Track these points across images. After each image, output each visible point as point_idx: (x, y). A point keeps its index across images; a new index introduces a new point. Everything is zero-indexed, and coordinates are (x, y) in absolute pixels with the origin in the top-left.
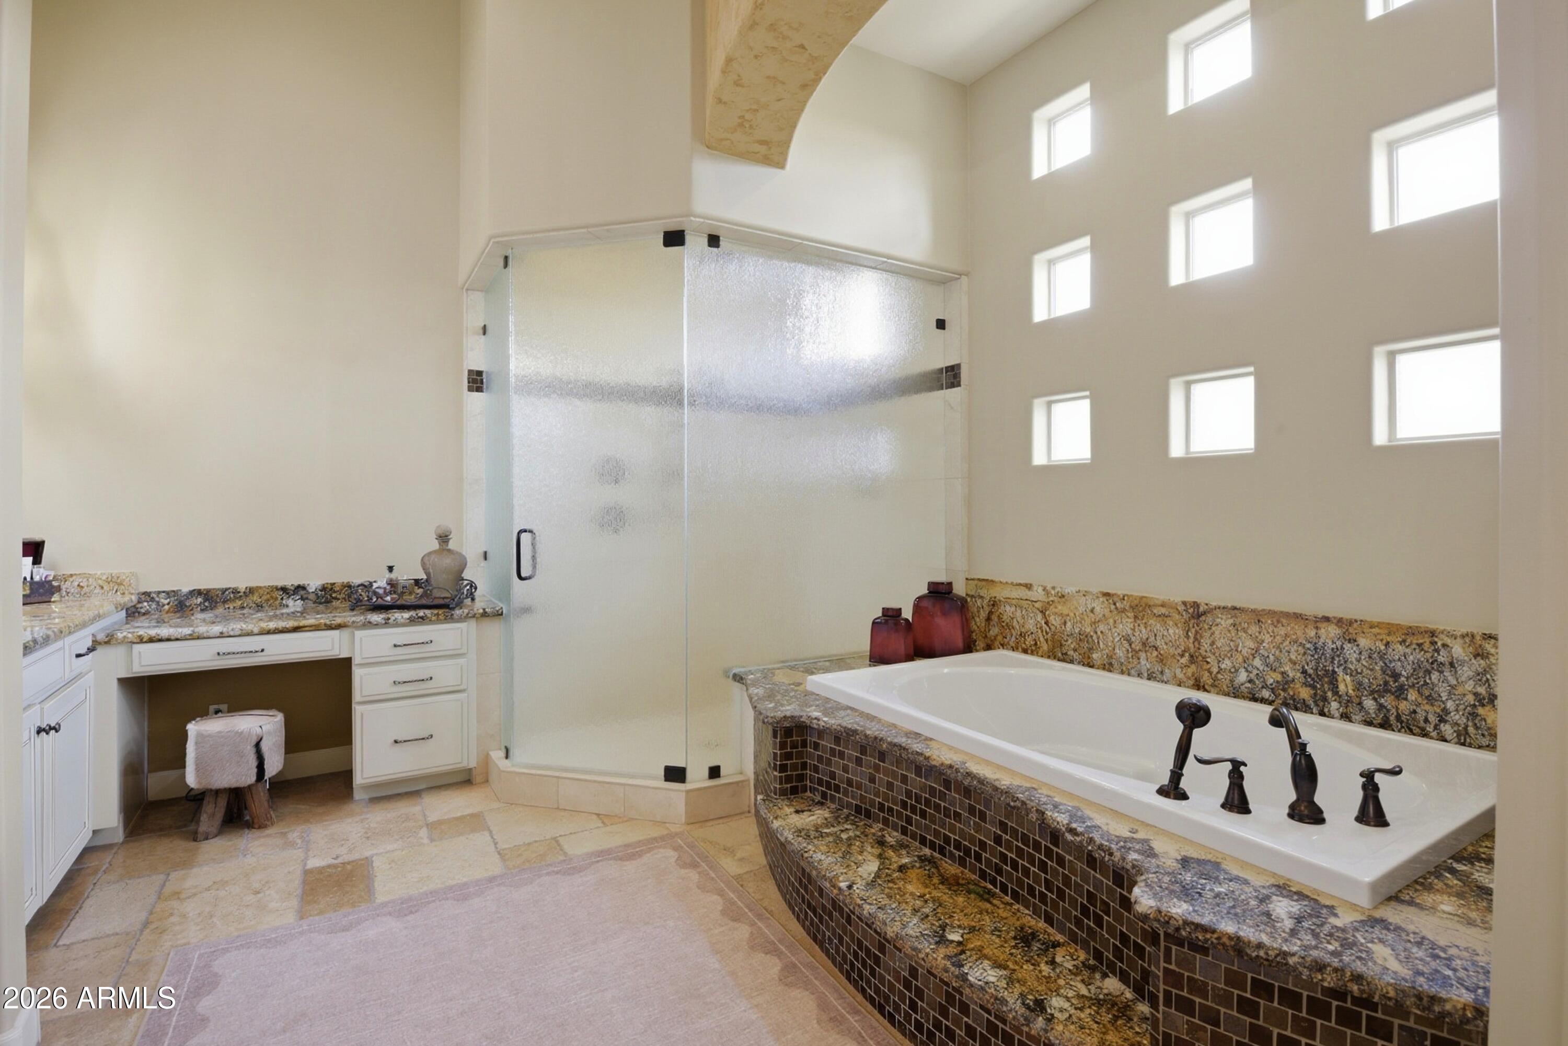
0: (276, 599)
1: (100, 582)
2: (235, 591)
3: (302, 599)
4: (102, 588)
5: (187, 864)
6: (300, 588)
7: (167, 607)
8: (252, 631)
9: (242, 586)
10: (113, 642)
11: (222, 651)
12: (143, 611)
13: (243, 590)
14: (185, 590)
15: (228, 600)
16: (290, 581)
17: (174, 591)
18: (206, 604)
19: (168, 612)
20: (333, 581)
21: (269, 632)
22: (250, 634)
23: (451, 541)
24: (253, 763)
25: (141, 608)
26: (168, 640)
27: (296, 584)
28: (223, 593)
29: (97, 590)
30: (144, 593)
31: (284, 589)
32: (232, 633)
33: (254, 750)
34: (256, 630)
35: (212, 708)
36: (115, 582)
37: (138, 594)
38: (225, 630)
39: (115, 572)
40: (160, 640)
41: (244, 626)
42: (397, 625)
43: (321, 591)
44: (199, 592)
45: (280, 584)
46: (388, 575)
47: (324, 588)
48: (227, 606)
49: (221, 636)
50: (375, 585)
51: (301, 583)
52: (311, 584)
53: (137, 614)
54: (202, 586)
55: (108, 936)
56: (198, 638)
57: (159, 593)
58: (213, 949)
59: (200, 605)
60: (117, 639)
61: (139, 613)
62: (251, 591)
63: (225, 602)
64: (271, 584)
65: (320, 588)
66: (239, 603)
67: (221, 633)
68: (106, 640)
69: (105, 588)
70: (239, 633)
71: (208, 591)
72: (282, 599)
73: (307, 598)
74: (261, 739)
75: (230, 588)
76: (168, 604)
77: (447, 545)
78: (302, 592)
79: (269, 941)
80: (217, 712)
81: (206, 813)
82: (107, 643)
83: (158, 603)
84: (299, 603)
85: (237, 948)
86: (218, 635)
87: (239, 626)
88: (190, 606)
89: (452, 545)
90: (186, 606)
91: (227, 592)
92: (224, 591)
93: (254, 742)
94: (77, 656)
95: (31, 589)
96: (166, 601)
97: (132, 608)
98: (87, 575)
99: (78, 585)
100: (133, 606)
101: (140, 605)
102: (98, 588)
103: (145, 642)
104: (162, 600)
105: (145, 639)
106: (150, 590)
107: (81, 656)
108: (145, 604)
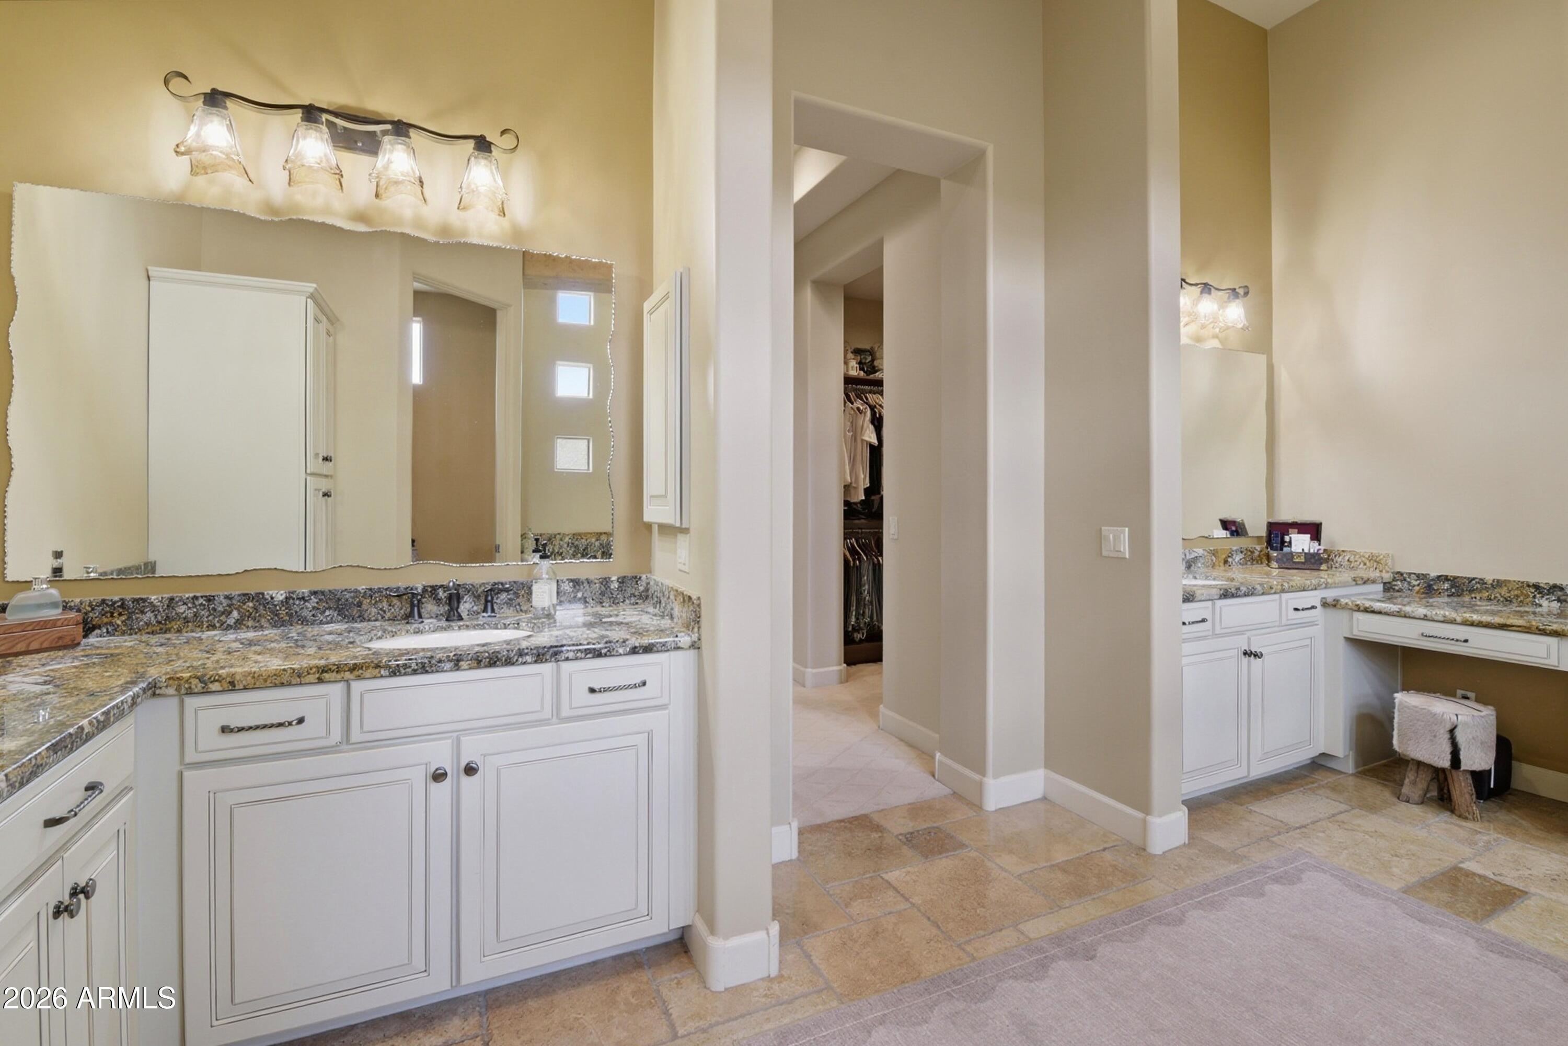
1: (1363, 559)
2: (1482, 582)
3: (1559, 600)
4: (1365, 564)
5: (1373, 809)
7: (1417, 588)
8: (1455, 620)
9: (1489, 578)
10: (1338, 606)
11: (1427, 633)
12: (1397, 588)
13: (1491, 582)
14: (1433, 574)
15: (1474, 590)
17: (1423, 574)
18: (1453, 590)
19: (1417, 593)
21: (1472, 624)
22: (1453, 622)
24: (1448, 749)
25: (1395, 585)
26: (1380, 613)
28: (1470, 582)
29: (1362, 565)
30: (1398, 573)
32: (1436, 618)
33: (1448, 736)
34: (1459, 619)
35: (1460, 692)
36: (1375, 560)
37: (1392, 573)
38: (1429, 613)
39: (1375, 552)
40: (1373, 612)
41: (1447, 613)
44: (1446, 578)
45: (1536, 581)
48: (1473, 596)
49: (1425, 618)
53: (1392, 590)
54: (1451, 573)
55: (1277, 820)
56: (1405, 617)
57: (1410, 574)
58: (1318, 865)
59: (1447, 590)
60: (1341, 605)
61: (1394, 589)
62: (1499, 584)
63: (1471, 591)
64: (1522, 580)
66: (1485, 594)
67: (1425, 616)
68: (1334, 603)
69: (1368, 564)
70: (1442, 619)
71: (1455, 578)
72: (1535, 597)
74: (1455, 727)
75: (1475, 578)
76: (1418, 585)
79: (1359, 886)
80: (1465, 698)
81: (1408, 777)
82: (1335, 606)
83: (1409, 583)
84: (1555, 604)
85: (1332, 875)
86: (1422, 617)
87: (1442, 612)
88: (1438, 589)
90: (1434, 589)
91: (1474, 582)
92: (1471, 580)
93: (1449, 727)
94: (1296, 609)
95: (1305, 558)
96: (1416, 583)
97: (1388, 585)
98: (1354, 553)
99: (1348, 560)
100: (1389, 583)
101: (1394, 583)
102: (1362, 564)
103: (1362, 611)
104: (1413, 581)
105: (1362, 608)
106: (1402, 570)
107: (1303, 610)
108: (1399, 583)
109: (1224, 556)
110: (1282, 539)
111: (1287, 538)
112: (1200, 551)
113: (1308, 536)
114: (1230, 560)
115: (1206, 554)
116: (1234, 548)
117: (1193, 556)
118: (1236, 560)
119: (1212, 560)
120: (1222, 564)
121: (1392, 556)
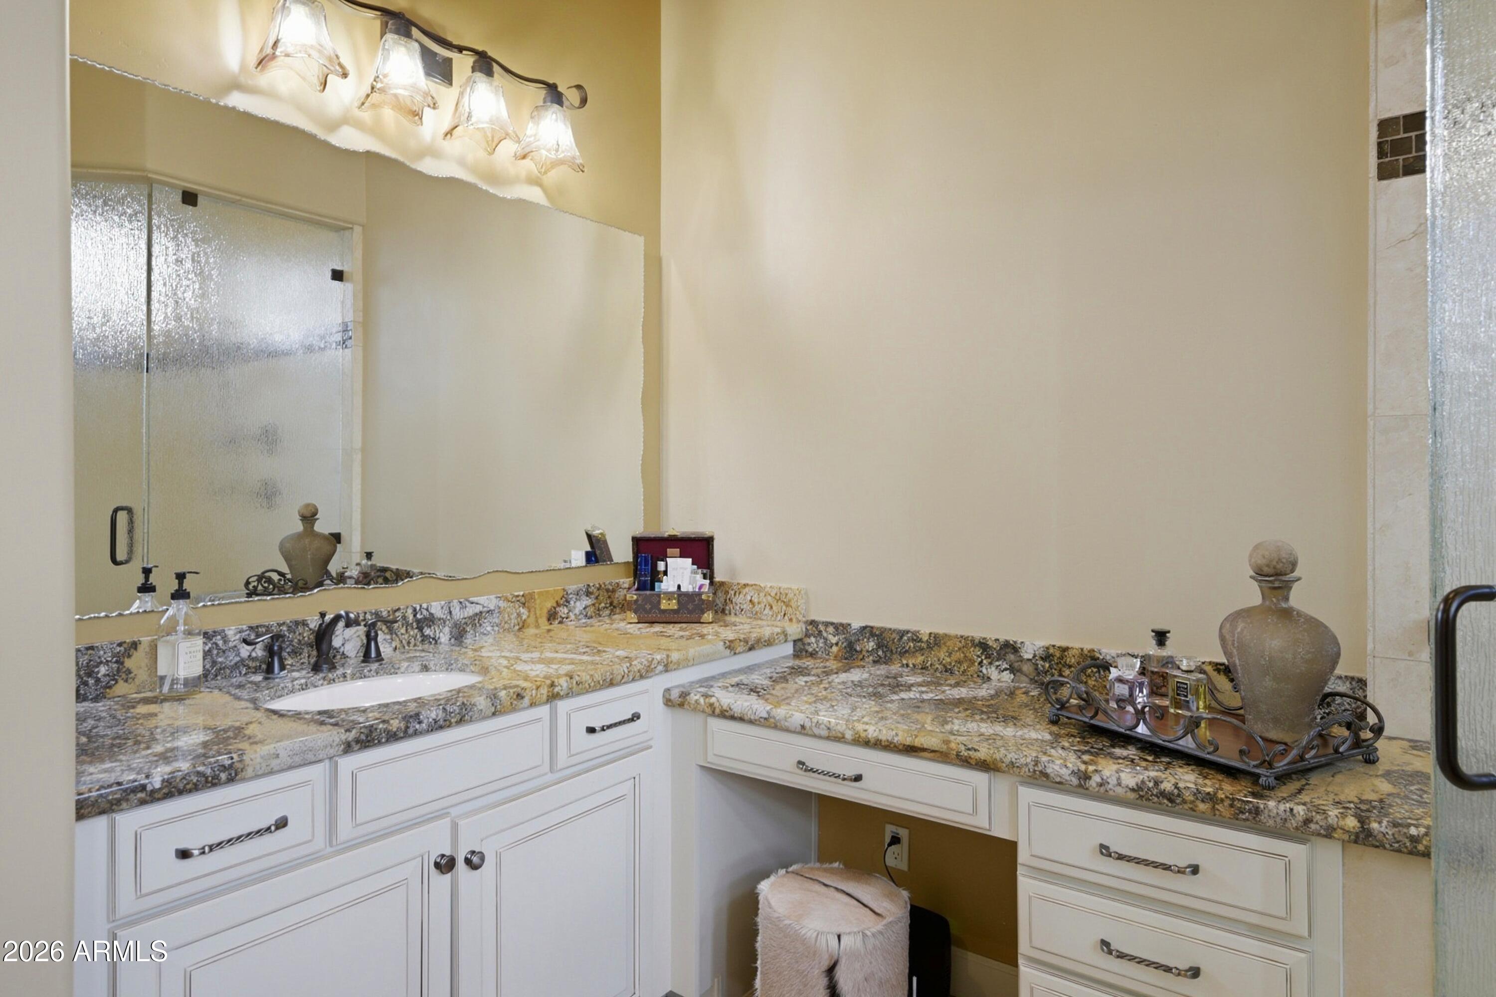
0: (972, 662)
1: (769, 599)
2: (916, 638)
3: (1012, 669)
4: (771, 607)
6: (1010, 648)
7: (835, 649)
8: (843, 736)
9: (925, 631)
10: (686, 705)
11: (804, 761)
12: (810, 649)
13: (925, 638)
14: (856, 625)
15: (906, 651)
16: (994, 633)
17: (843, 625)
18: (881, 653)
19: (836, 658)
20: (1063, 643)
21: (868, 744)
22: (841, 740)
23: (1296, 588)
25: (808, 644)
27: (1003, 638)
28: (901, 637)
29: (767, 611)
30: (812, 623)
31: (983, 646)
32: (816, 732)
33: (825, 981)
34: (849, 735)
36: (782, 599)
37: (805, 623)
38: (807, 723)
39: (784, 585)
41: (833, 723)
42: (1104, 795)
43: (1043, 659)
44: (872, 632)
45: (978, 634)
46: (1152, 650)
47: (1047, 657)
48: (905, 662)
49: (804, 732)
50: (1114, 673)
51: (1011, 638)
52: (1027, 643)
53: (804, 653)
54: (878, 622)
56: (775, 728)
57: (827, 624)
59: (872, 652)
60: (690, 702)
61: (807, 652)
62: (936, 641)
63: (902, 654)
64: (966, 633)
65: (1041, 652)
66: (920, 659)
67: (803, 727)
69: (774, 608)
70: (825, 733)
71: (883, 630)
72: (981, 663)
73: (1020, 671)
74: (837, 963)
75: (908, 632)
76: (837, 644)
77: (1287, 599)
78: (1012, 657)
82: (681, 705)
83: (826, 639)
84: (1007, 676)
86: (799, 728)
87: (827, 720)
88: (861, 651)
89: (1297, 599)
90: (856, 651)
91: (906, 638)
92: (902, 634)
93: (826, 962)
94: (591, 730)
95: (679, 602)
96: (834, 640)
97: (799, 644)
98: (759, 589)
99: (751, 601)
100: (800, 640)
101: (807, 640)
102: (768, 608)
103: (718, 716)
104: (830, 637)
105: (717, 711)
106: (817, 618)
107: (603, 729)
108: (813, 640)
109: (550, 604)
110: (655, 566)
111: (661, 566)
112: (488, 601)
113: (690, 560)
114: (563, 611)
115: (502, 604)
116: (572, 588)
117: (471, 610)
118: (577, 611)
119: (519, 615)
120: (543, 621)
121: (806, 593)
